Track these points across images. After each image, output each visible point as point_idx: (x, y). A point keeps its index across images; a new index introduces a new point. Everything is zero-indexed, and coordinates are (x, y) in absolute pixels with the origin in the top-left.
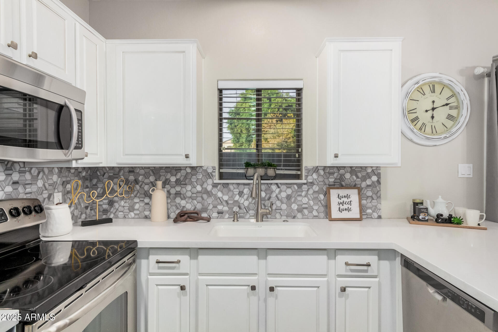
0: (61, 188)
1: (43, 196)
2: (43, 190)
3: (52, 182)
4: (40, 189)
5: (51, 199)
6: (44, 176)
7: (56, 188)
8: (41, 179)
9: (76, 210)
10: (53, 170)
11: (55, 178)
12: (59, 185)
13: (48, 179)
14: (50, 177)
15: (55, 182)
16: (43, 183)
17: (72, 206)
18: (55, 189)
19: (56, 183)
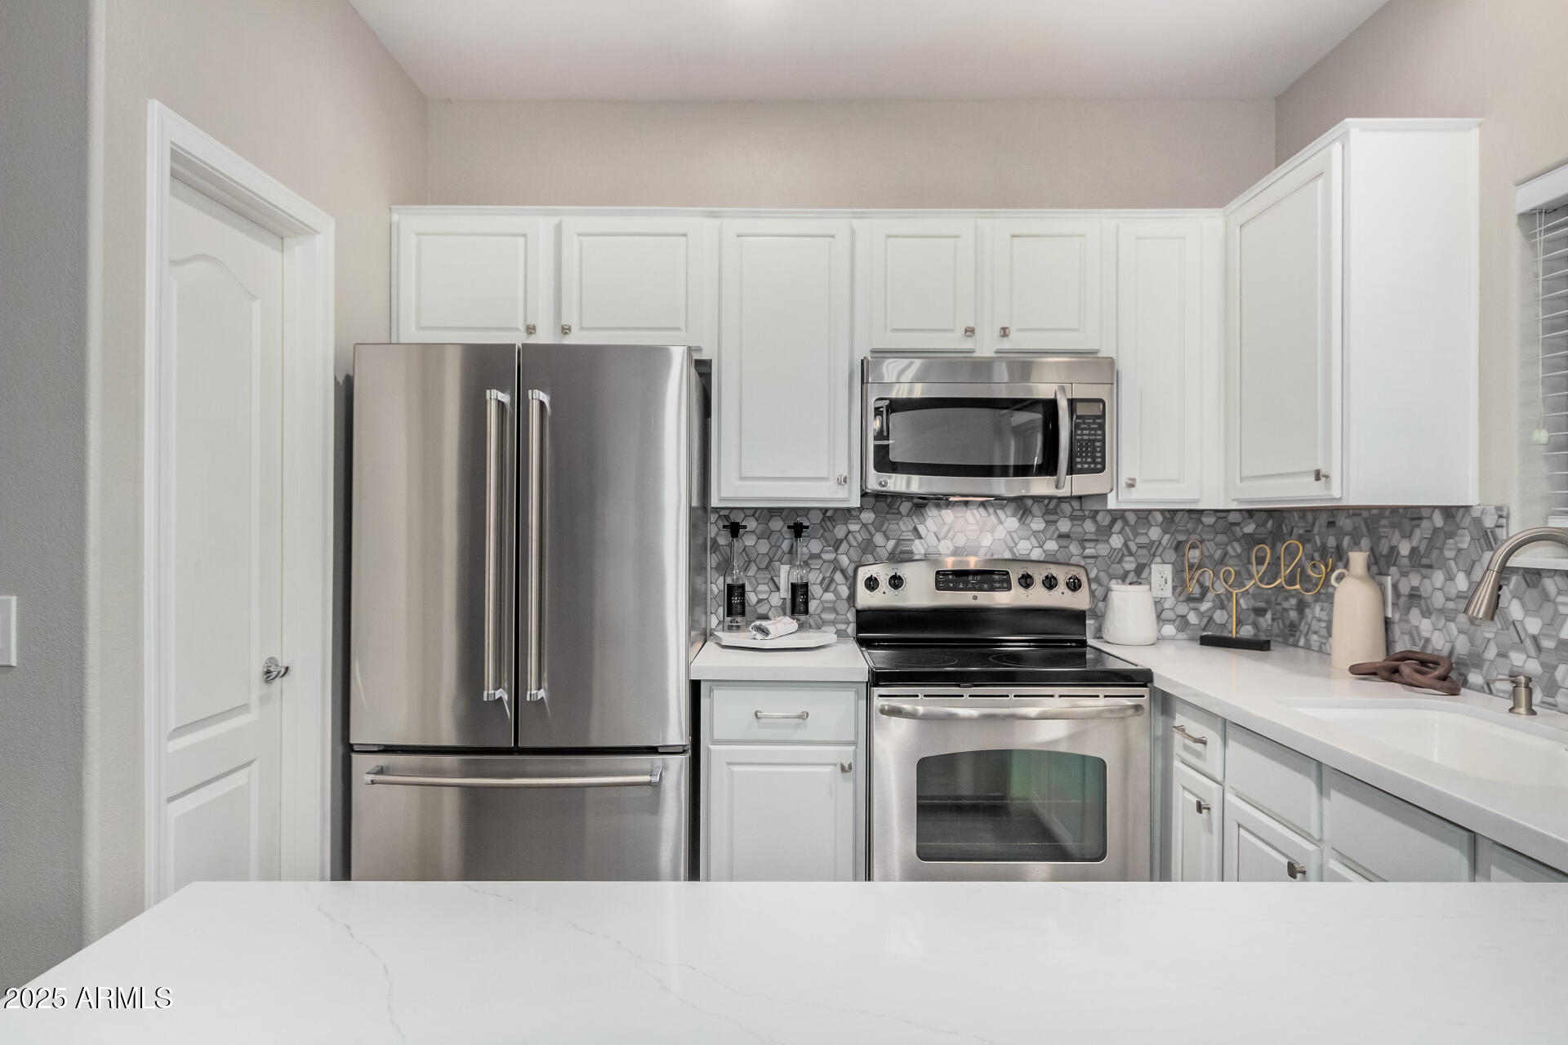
0: (1171, 555)
1: (1123, 567)
2: (1123, 555)
3: (1147, 541)
4: (1116, 552)
5: (1144, 575)
6: (1127, 528)
7: (1158, 553)
8: (1120, 533)
9: (1218, 611)
10: (1150, 517)
11: (1155, 533)
12: (1165, 548)
13: (1136, 535)
14: (1140, 531)
15: (1154, 541)
16: (1123, 541)
17: (1206, 599)
18: (1154, 555)
19: (1156, 544)
